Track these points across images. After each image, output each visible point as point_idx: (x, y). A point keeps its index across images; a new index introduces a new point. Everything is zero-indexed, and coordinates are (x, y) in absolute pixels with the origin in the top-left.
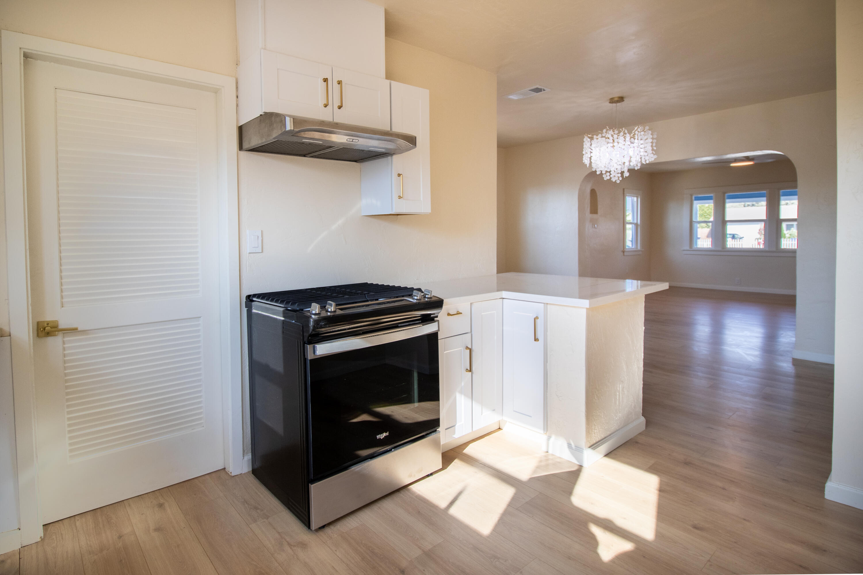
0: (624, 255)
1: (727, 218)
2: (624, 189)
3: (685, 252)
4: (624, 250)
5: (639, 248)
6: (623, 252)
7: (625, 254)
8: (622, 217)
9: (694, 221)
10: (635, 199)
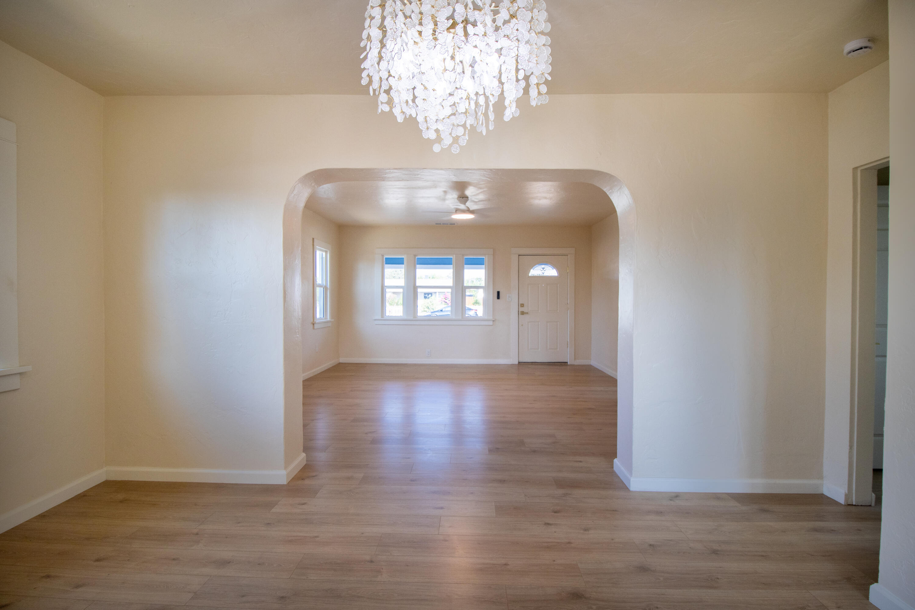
0: (314, 328)
1: (417, 284)
2: (313, 239)
3: (377, 322)
4: (313, 321)
5: (329, 318)
6: (312, 325)
7: (316, 326)
8: (312, 277)
9: (386, 286)
10: (324, 254)
